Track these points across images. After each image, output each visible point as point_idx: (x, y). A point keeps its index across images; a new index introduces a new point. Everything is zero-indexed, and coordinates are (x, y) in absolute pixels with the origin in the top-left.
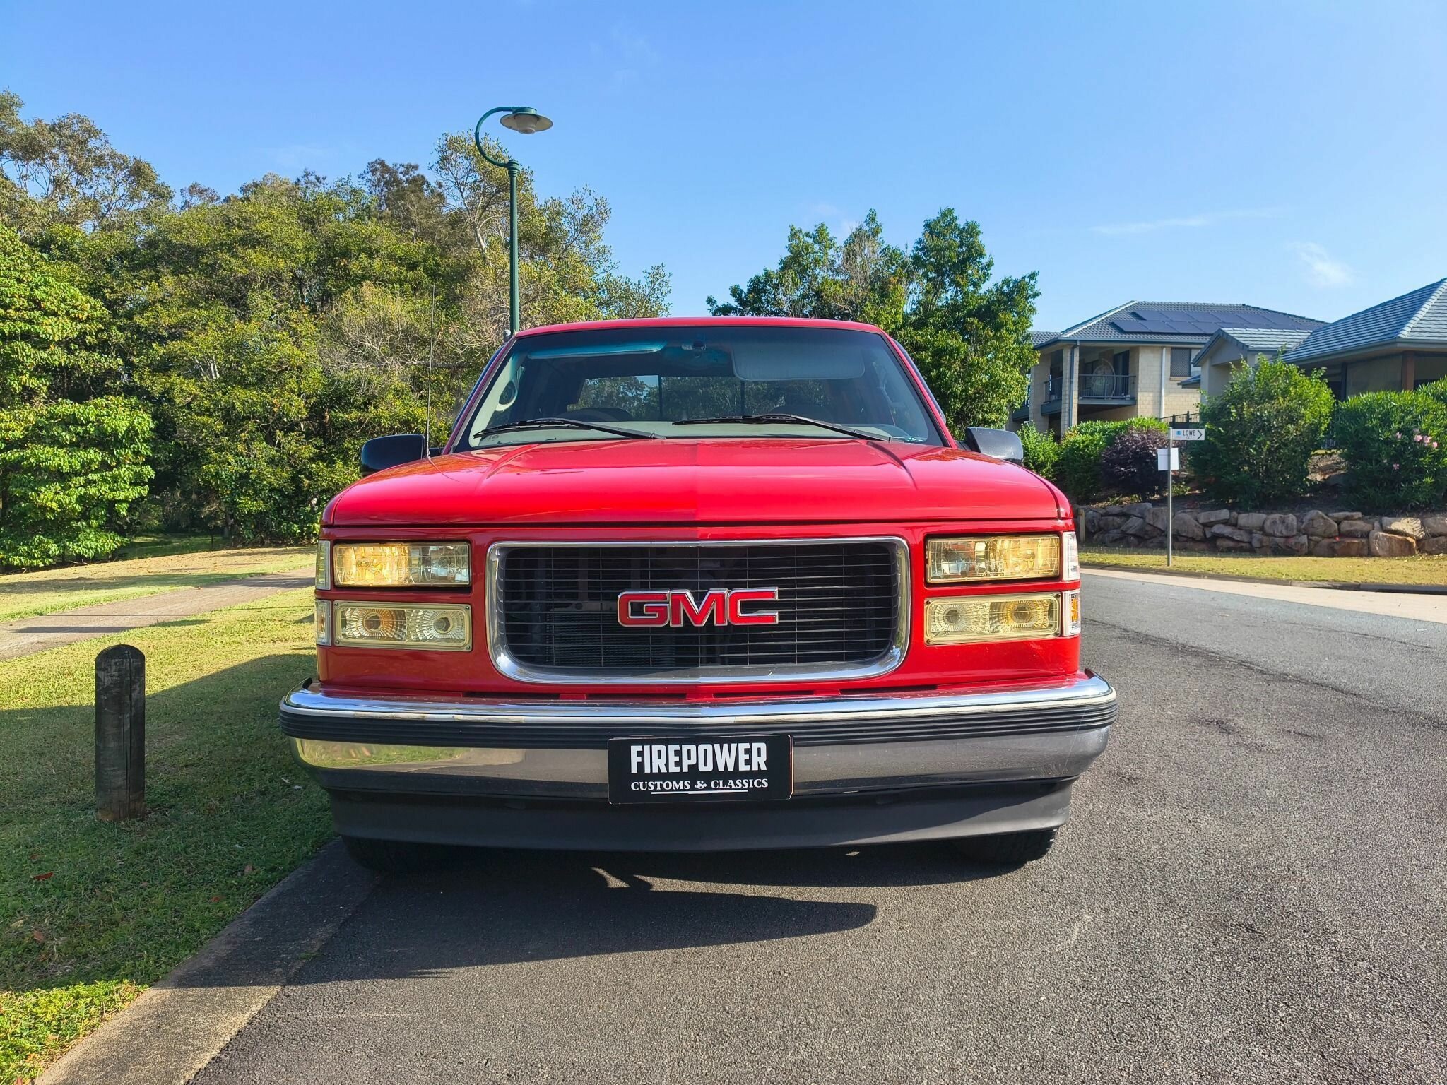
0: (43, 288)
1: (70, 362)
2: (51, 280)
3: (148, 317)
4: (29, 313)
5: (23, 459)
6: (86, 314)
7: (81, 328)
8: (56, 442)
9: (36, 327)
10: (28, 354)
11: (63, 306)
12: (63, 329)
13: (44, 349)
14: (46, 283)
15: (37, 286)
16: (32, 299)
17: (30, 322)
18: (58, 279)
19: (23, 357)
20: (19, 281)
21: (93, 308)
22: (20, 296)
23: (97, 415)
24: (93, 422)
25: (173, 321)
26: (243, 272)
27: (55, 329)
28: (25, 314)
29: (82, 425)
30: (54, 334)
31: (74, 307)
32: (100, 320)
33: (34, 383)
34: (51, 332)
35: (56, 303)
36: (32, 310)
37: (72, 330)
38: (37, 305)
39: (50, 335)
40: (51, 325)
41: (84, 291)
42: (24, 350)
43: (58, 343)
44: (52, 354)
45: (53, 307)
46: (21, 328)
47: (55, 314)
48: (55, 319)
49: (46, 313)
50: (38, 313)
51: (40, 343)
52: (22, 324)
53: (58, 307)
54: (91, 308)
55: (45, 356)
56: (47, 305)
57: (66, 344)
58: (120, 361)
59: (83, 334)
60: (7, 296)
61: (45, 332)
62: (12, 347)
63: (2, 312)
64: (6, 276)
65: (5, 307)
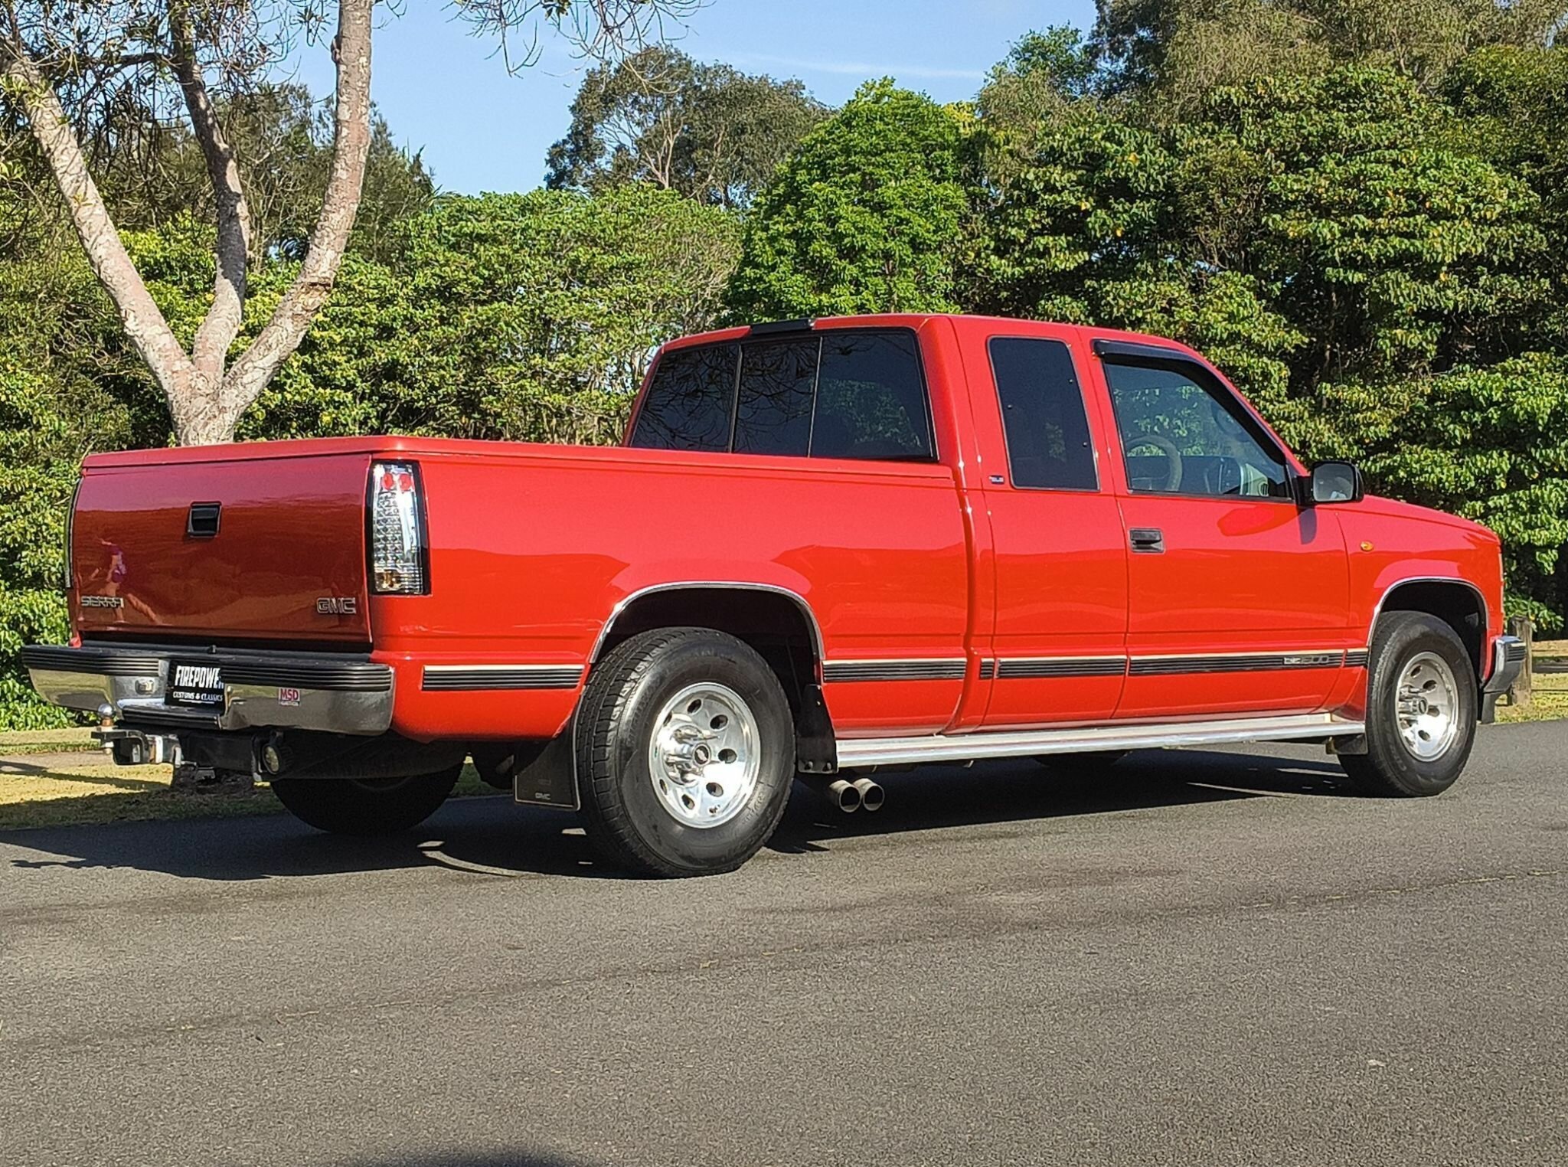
0: (1432, 172)
1: (1472, 300)
2: (1446, 156)
4: (1406, 219)
5: (1391, 470)
6: (1499, 209)
7: (1490, 236)
8: (1439, 441)
9: (1418, 243)
10: (1404, 290)
11: (1460, 199)
12: (1461, 240)
13: (1431, 281)
14: (1438, 164)
15: (1423, 171)
16: (1412, 195)
17: (1410, 236)
18: (1461, 151)
19: (1397, 297)
20: (1396, 164)
21: (1512, 195)
22: (1396, 192)
23: (1507, 390)
24: (1497, 403)
27: (1447, 243)
28: (1401, 223)
29: (1482, 410)
30: (1444, 251)
31: (1478, 200)
33: (1415, 339)
34: (1441, 249)
35: (1452, 196)
36: (1412, 213)
37: (1471, 240)
38: (1419, 203)
39: (1438, 253)
40: (1441, 235)
41: (1499, 166)
42: (1399, 284)
43: (1452, 268)
44: (1442, 288)
45: (1446, 204)
46: (1394, 247)
48: (1448, 224)
49: (1438, 216)
50: (1420, 218)
51: (1426, 272)
52: (1396, 241)
53: (1453, 202)
54: (1510, 196)
55: (1432, 293)
56: (1436, 202)
57: (1466, 267)
58: (1546, 283)
60: (1377, 195)
61: (1431, 249)
62: (1381, 283)
63: (1369, 222)
64: (1378, 161)
65: (1374, 213)
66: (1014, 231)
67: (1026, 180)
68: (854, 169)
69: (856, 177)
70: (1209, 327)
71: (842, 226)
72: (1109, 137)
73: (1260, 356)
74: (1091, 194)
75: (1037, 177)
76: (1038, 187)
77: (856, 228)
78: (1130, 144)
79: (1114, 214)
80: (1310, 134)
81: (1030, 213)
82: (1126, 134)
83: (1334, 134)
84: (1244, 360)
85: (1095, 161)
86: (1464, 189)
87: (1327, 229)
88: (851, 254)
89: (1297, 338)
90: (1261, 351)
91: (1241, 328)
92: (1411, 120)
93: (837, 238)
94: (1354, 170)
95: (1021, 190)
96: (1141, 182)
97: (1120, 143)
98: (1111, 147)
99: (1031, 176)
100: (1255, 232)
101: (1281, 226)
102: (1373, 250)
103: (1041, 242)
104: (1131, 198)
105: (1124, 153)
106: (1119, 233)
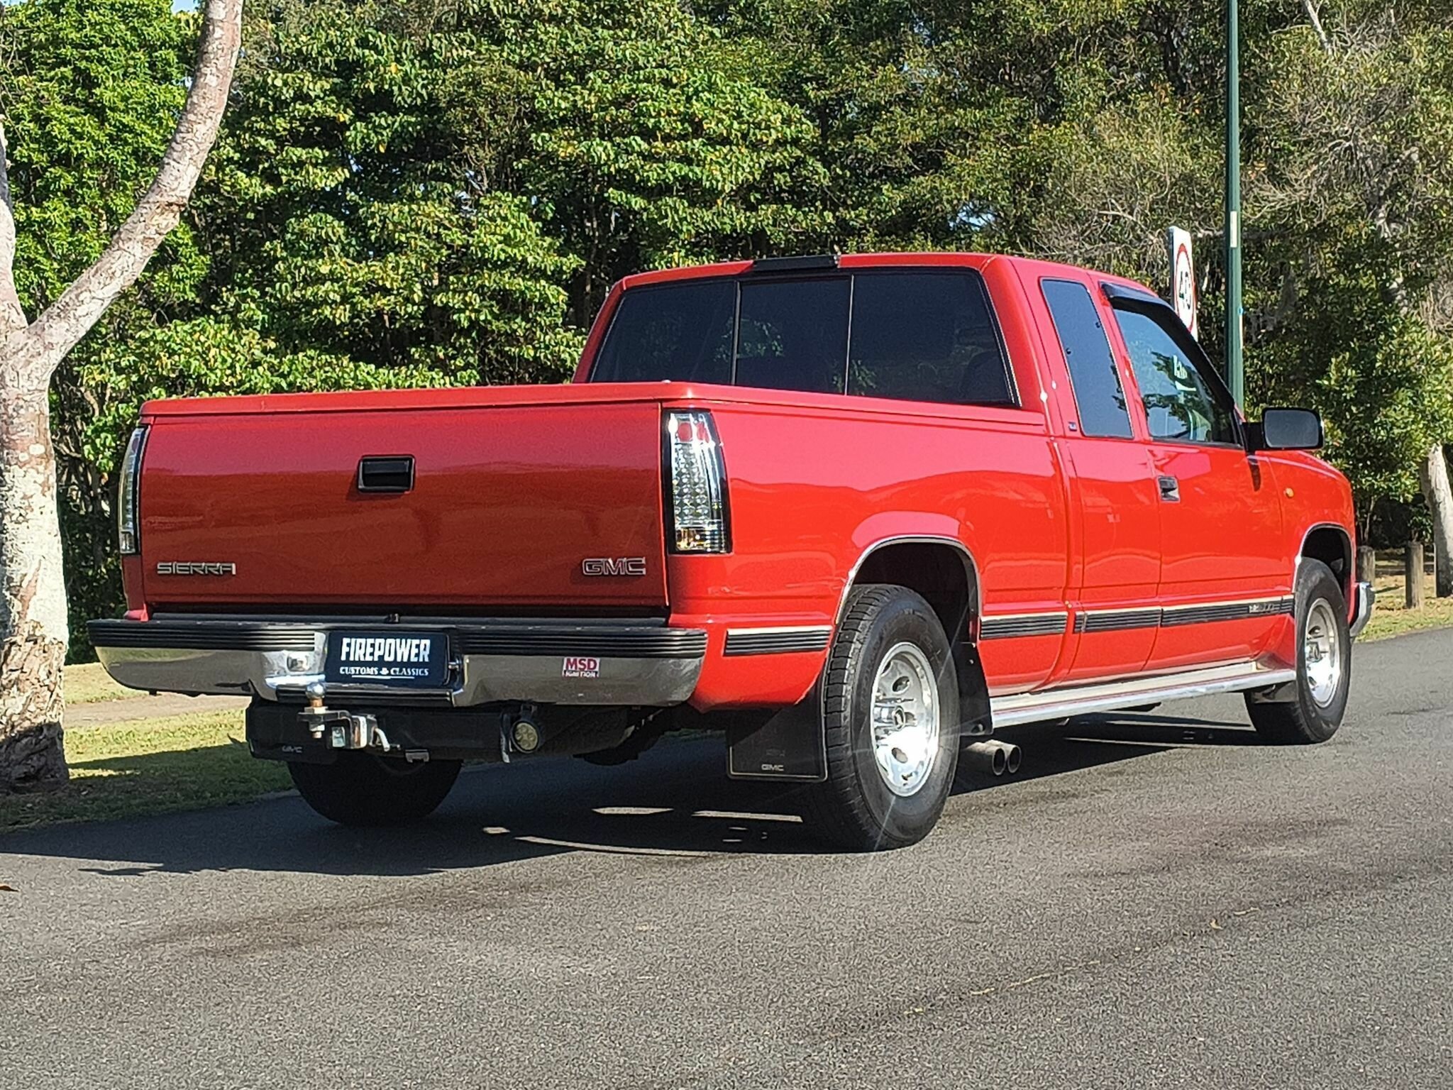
0: (706, 95)
1: (749, 223)
2: (719, 78)
3: (879, 133)
4: (684, 143)
6: (775, 134)
7: (767, 163)
9: (697, 170)
10: (683, 218)
11: (736, 125)
12: (738, 166)
13: (709, 205)
14: (711, 87)
15: (696, 92)
16: (688, 118)
17: (689, 162)
19: (674, 222)
20: (667, 83)
21: (787, 121)
22: (670, 114)
25: (919, 135)
26: (1045, 28)
27: (725, 171)
28: (679, 147)
30: (724, 179)
31: (756, 124)
32: (795, 142)
34: (720, 178)
35: (727, 122)
36: (690, 137)
37: (747, 166)
38: (696, 127)
39: (718, 181)
40: (719, 162)
41: (772, 92)
42: (677, 212)
44: (720, 214)
45: (721, 130)
46: (674, 173)
47: (725, 141)
48: (725, 151)
49: (711, 141)
50: (697, 143)
51: (700, 195)
52: (675, 167)
53: (730, 128)
54: (783, 121)
55: (709, 220)
56: (711, 126)
57: (744, 195)
59: (770, 170)
60: (651, 116)
61: (711, 177)
62: (658, 208)
63: (645, 146)
64: (647, 80)
65: (648, 135)
66: (263, 142)
67: (274, 85)
68: (64, 63)
69: (67, 71)
70: (484, 249)
71: (56, 129)
72: (363, 43)
73: (537, 280)
74: (347, 106)
75: (285, 83)
76: (288, 94)
77: (73, 132)
78: (388, 53)
79: (377, 129)
80: (575, 53)
81: (281, 124)
82: (381, 40)
83: (600, 53)
84: (519, 283)
85: (348, 69)
86: (740, 114)
87: (601, 150)
88: (67, 162)
89: (572, 262)
90: (538, 274)
91: (518, 253)
92: (678, 41)
93: (48, 141)
94: (624, 89)
95: (266, 96)
96: (402, 96)
97: (376, 50)
98: (367, 54)
99: (279, 83)
100: (524, 149)
101: (551, 147)
102: (652, 173)
103: (299, 153)
104: (394, 110)
105: (386, 64)
106: (382, 150)
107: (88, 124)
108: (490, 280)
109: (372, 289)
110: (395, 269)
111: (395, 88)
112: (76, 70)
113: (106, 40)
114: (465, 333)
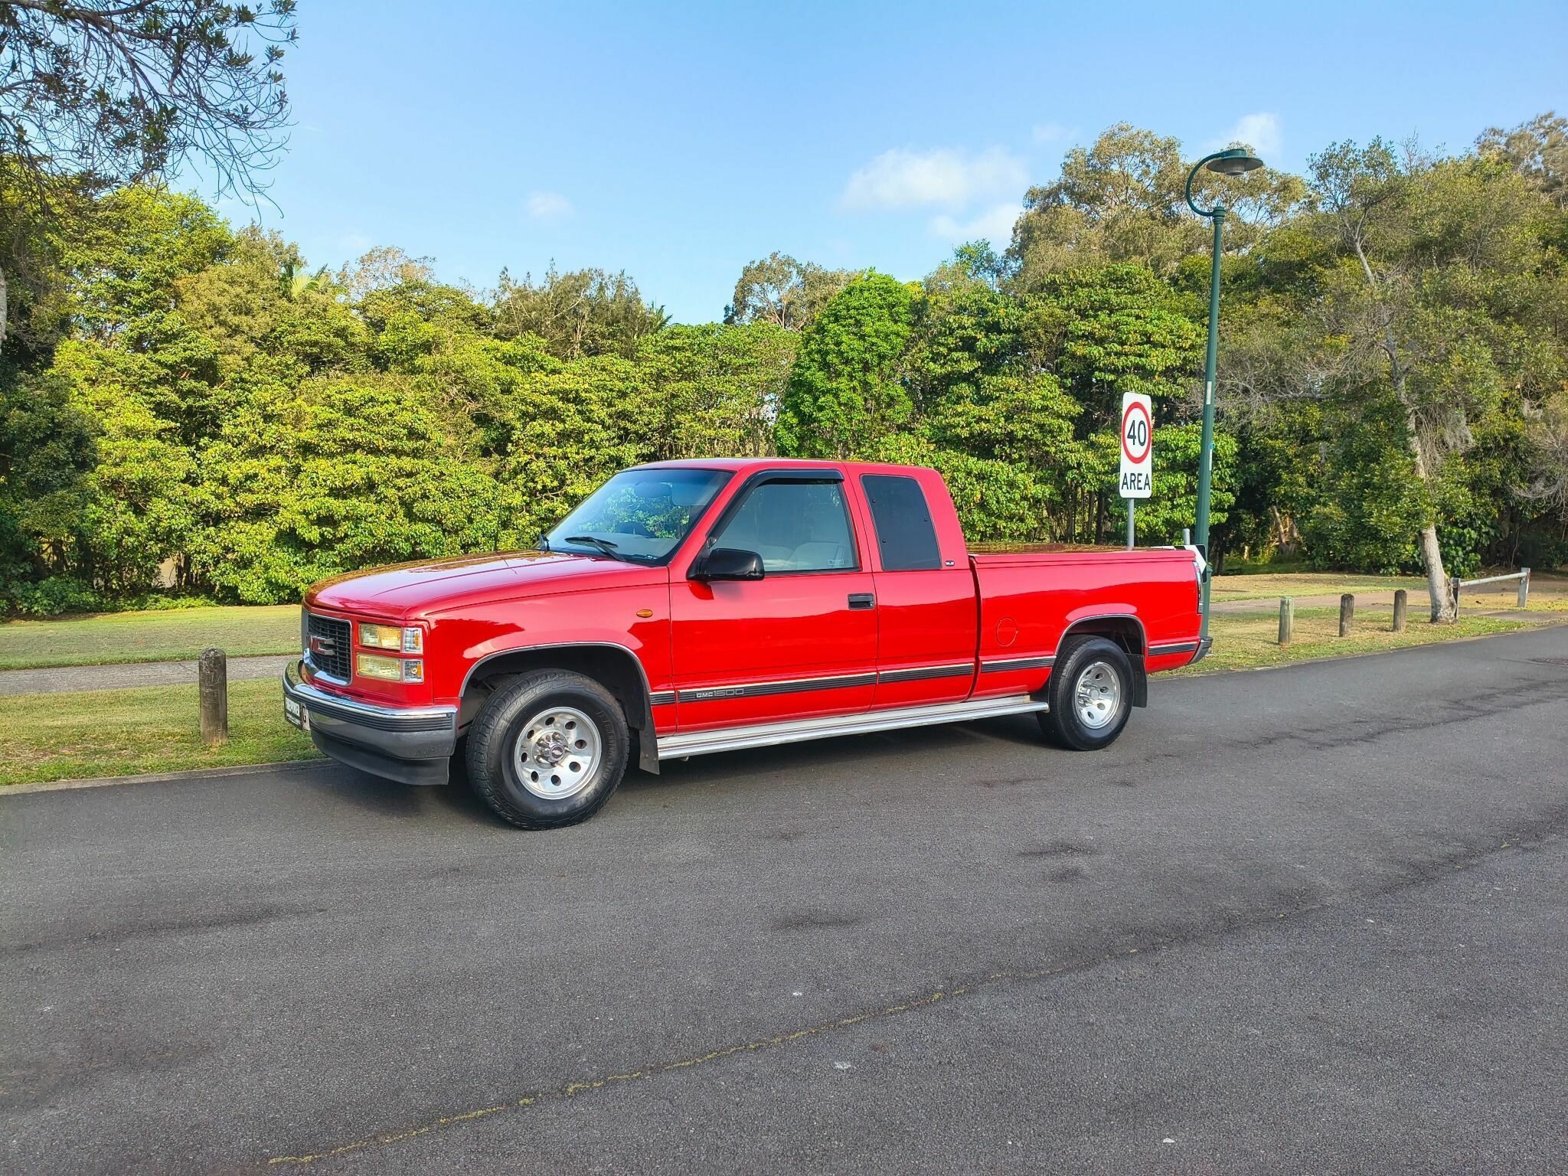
0: (1156, 322)
2: (1163, 313)
4: (1139, 346)
6: (1190, 342)
7: (1185, 357)
9: (1144, 360)
10: (1136, 385)
11: (1169, 337)
13: (1151, 380)
14: (1159, 317)
16: (1144, 334)
17: (1140, 356)
18: (1173, 311)
19: (1131, 388)
20: (1137, 317)
22: (1135, 332)
23: (1186, 441)
24: (1181, 448)
28: (1137, 349)
29: (1172, 450)
30: (1159, 364)
31: (1179, 337)
35: (1164, 335)
36: (1143, 343)
37: (1173, 358)
38: (1147, 338)
39: (1154, 366)
40: (1157, 356)
41: (1192, 319)
42: (1133, 382)
43: (1164, 373)
45: (1161, 339)
46: (1131, 361)
47: (1162, 346)
48: (1162, 350)
49: (1155, 345)
50: (1146, 347)
52: (1133, 358)
53: (1165, 338)
54: (1197, 336)
55: (1150, 386)
56: (1156, 338)
57: (1168, 373)
59: (1186, 362)
60: (1125, 334)
61: (1152, 363)
62: (1123, 381)
63: (1119, 348)
64: (1128, 316)
65: (1122, 343)
66: (941, 349)
67: (948, 322)
68: (851, 317)
69: (852, 321)
70: (1031, 402)
71: (844, 347)
72: (991, 300)
73: (1058, 419)
74: (980, 330)
75: (954, 320)
76: (955, 326)
77: (850, 348)
79: (991, 341)
80: (1095, 300)
81: (951, 340)
82: (998, 299)
83: (1108, 300)
84: (1049, 421)
85: (984, 312)
86: (1172, 331)
87: (1096, 351)
88: (847, 362)
89: (1078, 409)
90: (1059, 416)
91: (1050, 403)
92: (1151, 294)
93: (840, 353)
94: (1115, 320)
95: (946, 327)
96: (1005, 326)
97: (996, 303)
98: (991, 305)
99: (951, 320)
100: (1062, 351)
101: (1074, 349)
102: (1120, 363)
103: (955, 355)
104: (1000, 332)
105: (998, 309)
106: (993, 351)
107: (857, 344)
108: (1035, 417)
109: (980, 420)
110: (993, 409)
111: (1001, 320)
112: (856, 320)
113: (871, 306)
114: (1021, 441)
